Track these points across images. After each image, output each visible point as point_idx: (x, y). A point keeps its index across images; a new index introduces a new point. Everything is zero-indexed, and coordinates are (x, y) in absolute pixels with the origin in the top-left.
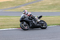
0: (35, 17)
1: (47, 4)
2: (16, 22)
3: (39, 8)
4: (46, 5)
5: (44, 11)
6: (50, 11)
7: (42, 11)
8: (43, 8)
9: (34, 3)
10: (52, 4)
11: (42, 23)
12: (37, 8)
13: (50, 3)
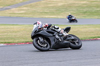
0: (58, 28)
1: (55, 5)
2: (3, 34)
3: (41, 11)
4: (53, 7)
5: (49, 16)
6: (59, 17)
7: (47, 16)
8: (48, 11)
9: (32, 4)
10: (63, 6)
11: (73, 38)
12: (39, 11)
13: (60, 4)
